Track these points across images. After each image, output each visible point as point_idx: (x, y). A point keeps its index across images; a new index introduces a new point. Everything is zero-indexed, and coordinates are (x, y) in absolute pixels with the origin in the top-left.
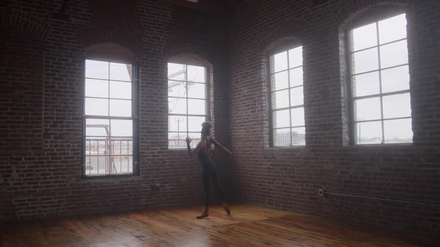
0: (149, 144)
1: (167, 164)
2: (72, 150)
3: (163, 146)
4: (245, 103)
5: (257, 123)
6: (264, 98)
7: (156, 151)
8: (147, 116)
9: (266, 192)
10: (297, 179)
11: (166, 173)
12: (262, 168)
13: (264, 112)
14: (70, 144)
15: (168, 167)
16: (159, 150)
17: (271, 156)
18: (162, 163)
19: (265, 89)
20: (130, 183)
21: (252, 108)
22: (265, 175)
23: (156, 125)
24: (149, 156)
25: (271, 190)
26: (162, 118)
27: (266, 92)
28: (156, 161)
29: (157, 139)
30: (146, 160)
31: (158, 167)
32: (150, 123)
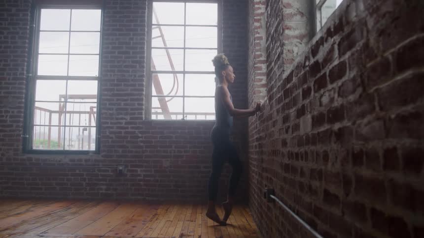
0: (114, 112)
1: (141, 139)
2: (11, 117)
3: (134, 114)
7: (124, 121)
8: (112, 74)
14: (8, 110)
15: (142, 144)
16: (128, 120)
18: (132, 137)
19: (259, 8)
20: (83, 163)
23: (125, 85)
26: (135, 76)
27: (262, 14)
28: (123, 135)
29: (125, 105)
30: (108, 134)
31: (125, 144)
32: (116, 82)
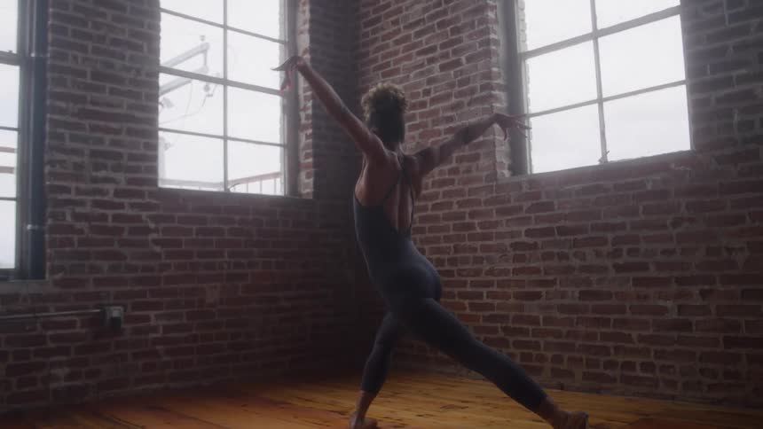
0: (86, 159)
1: (154, 236)
3: (137, 170)
4: (414, 46)
5: (466, 100)
6: (491, 15)
7: (110, 187)
8: (80, 55)
9: (505, 329)
10: (652, 272)
11: (145, 269)
12: (486, 249)
13: (494, 59)
15: (158, 249)
16: (123, 186)
17: (526, 205)
18: (133, 231)
21: (445, 56)
22: (506, 272)
23: (112, 91)
24: (82, 203)
25: (534, 321)
26: (138, 71)
28: (110, 223)
29: (114, 143)
30: (69, 218)
31: (116, 247)
32: (89, 81)
